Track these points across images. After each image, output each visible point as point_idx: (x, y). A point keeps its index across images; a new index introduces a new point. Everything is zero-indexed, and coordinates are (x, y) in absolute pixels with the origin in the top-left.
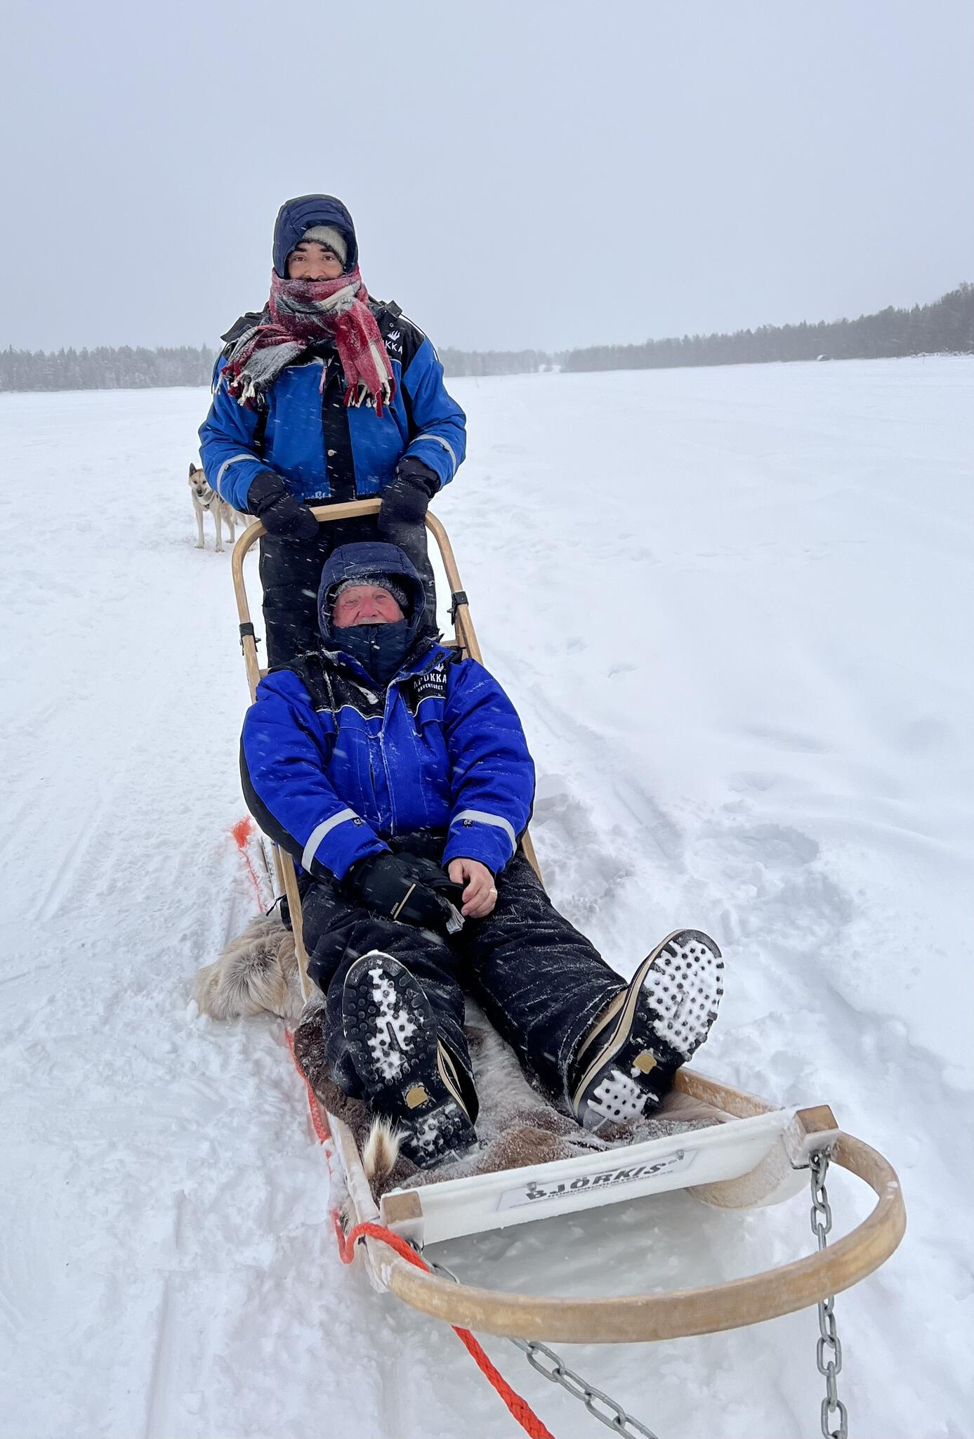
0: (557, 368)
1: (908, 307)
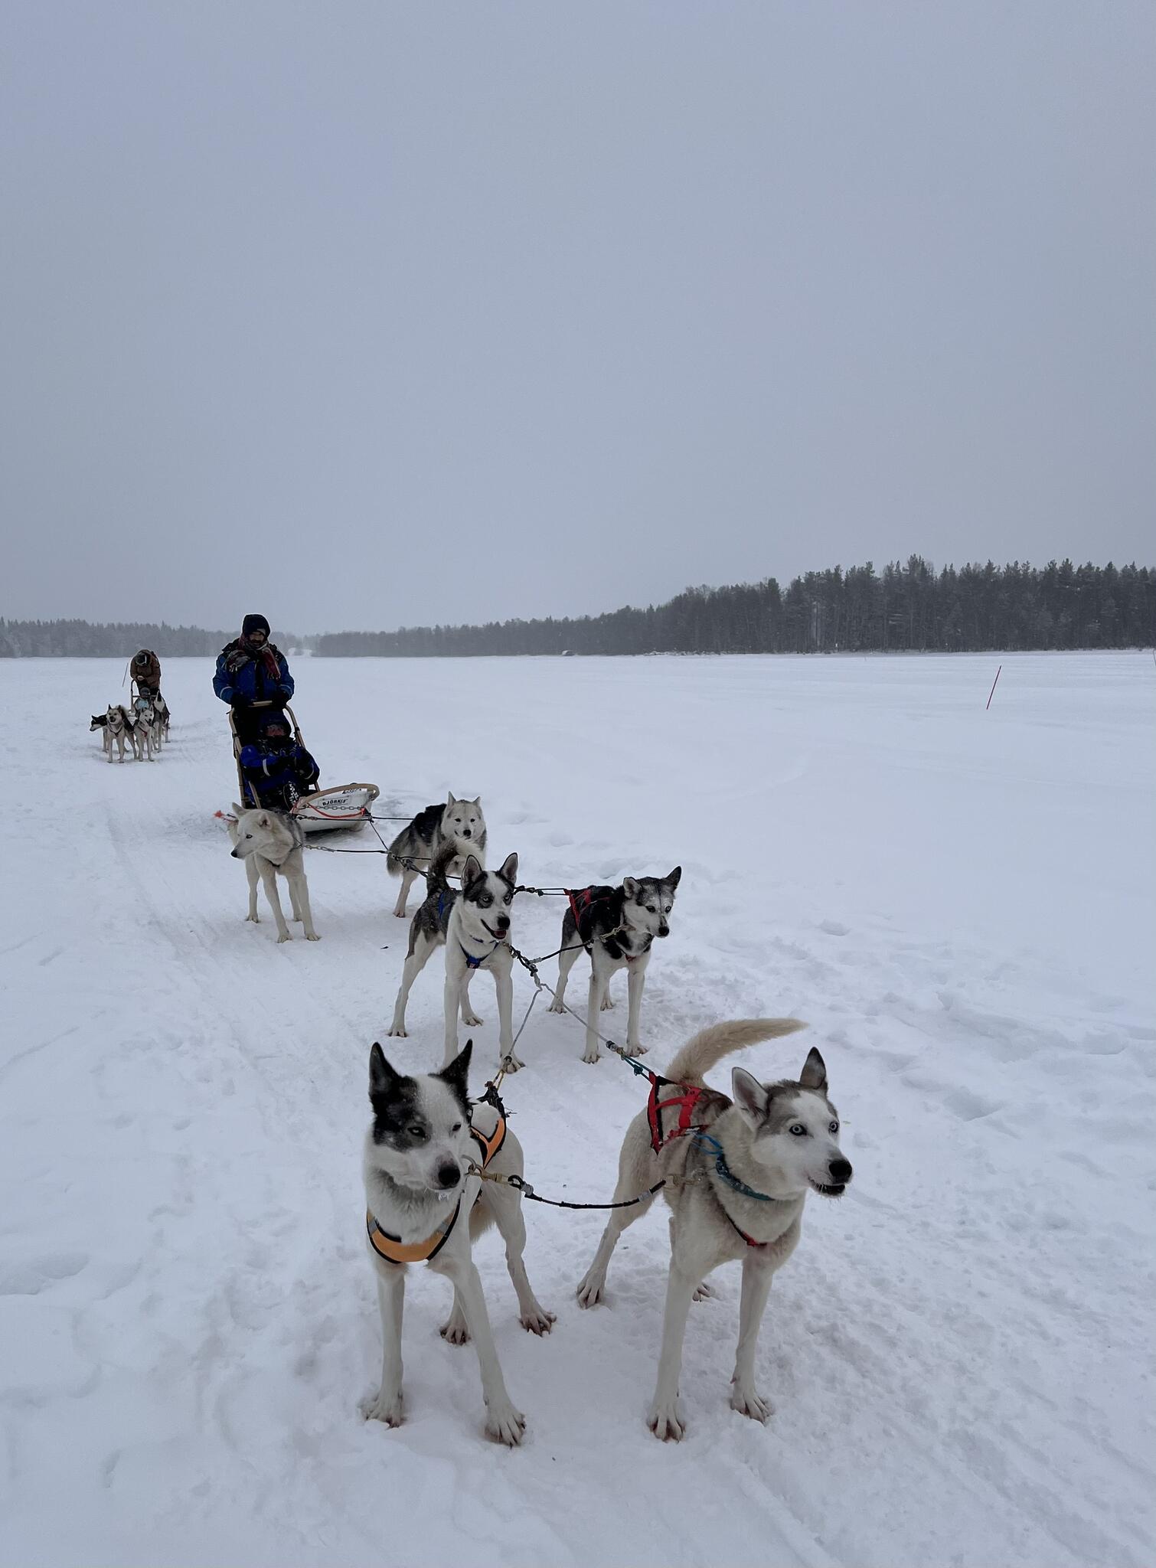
0: (307, 652)
1: (644, 607)
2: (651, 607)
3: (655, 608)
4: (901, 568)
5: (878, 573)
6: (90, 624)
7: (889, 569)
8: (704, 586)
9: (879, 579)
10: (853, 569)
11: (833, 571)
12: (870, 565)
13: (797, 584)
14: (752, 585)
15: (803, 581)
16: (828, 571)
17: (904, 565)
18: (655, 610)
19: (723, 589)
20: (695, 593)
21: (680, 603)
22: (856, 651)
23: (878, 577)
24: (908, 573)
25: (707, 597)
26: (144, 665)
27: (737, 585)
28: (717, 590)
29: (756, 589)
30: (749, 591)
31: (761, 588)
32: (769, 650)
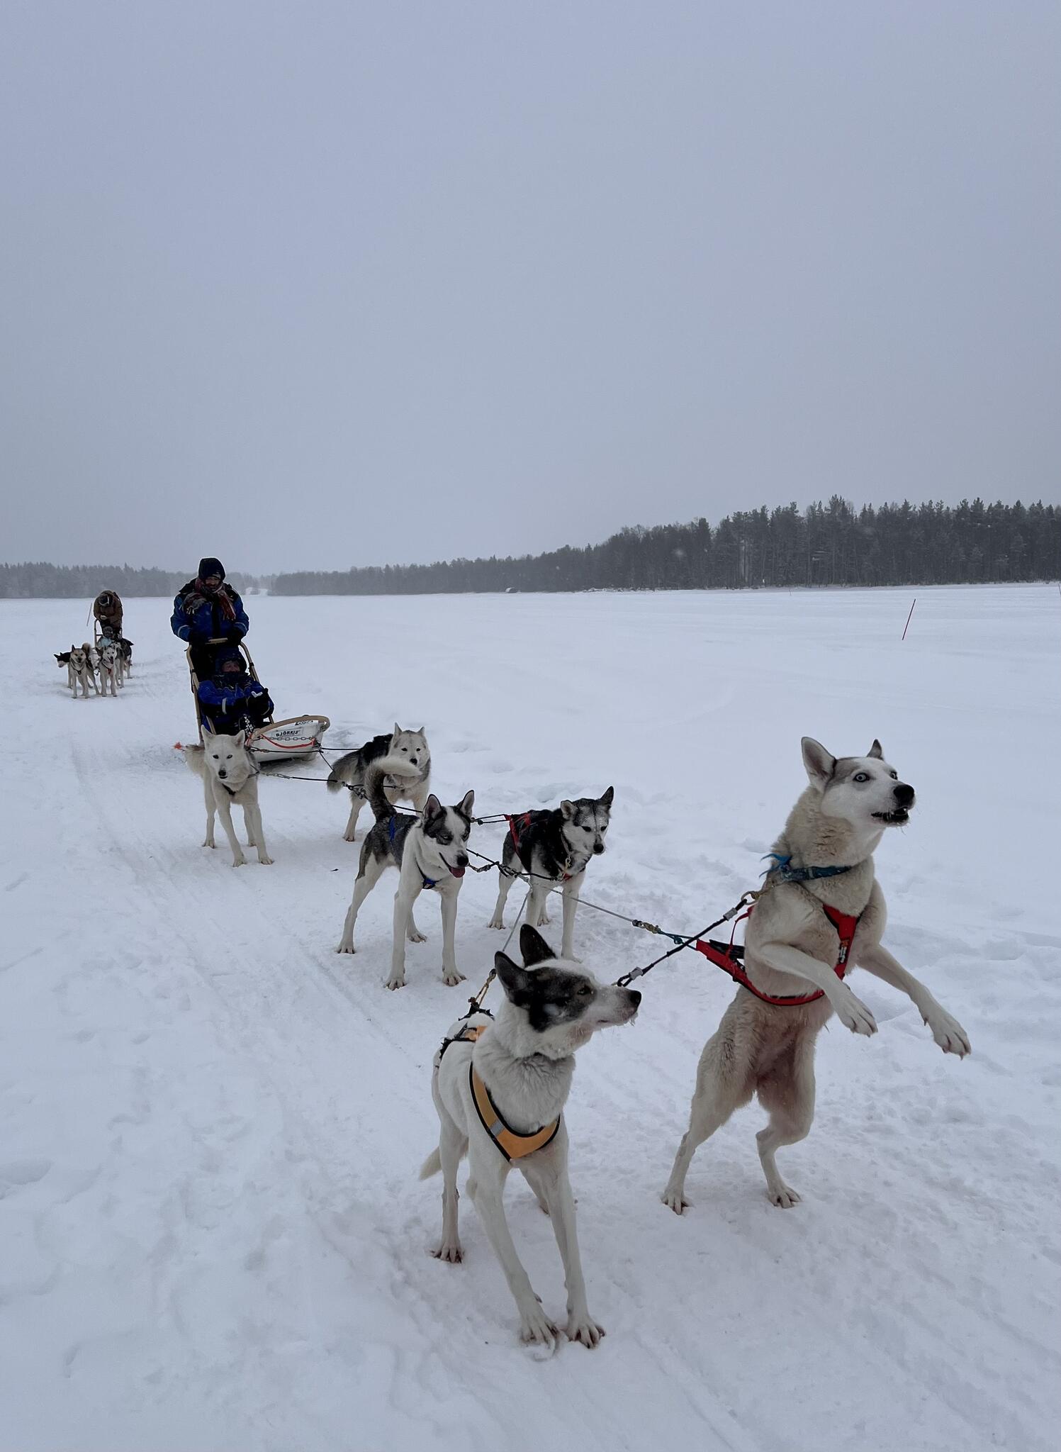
1: (583, 547)
2: (589, 546)
3: (593, 548)
4: (823, 508)
5: (802, 512)
6: (56, 567)
7: (812, 508)
8: (638, 526)
9: (803, 518)
10: (778, 509)
11: (759, 511)
12: (794, 505)
13: (725, 523)
14: (683, 524)
15: (731, 521)
16: (755, 511)
17: (826, 505)
18: (593, 549)
19: (655, 529)
20: (630, 532)
21: (616, 541)
22: (782, 586)
23: (802, 516)
24: (830, 512)
25: (642, 536)
26: (107, 606)
27: (670, 526)
28: (651, 530)
29: (687, 528)
30: (680, 531)
31: (692, 526)
32: (701, 586)
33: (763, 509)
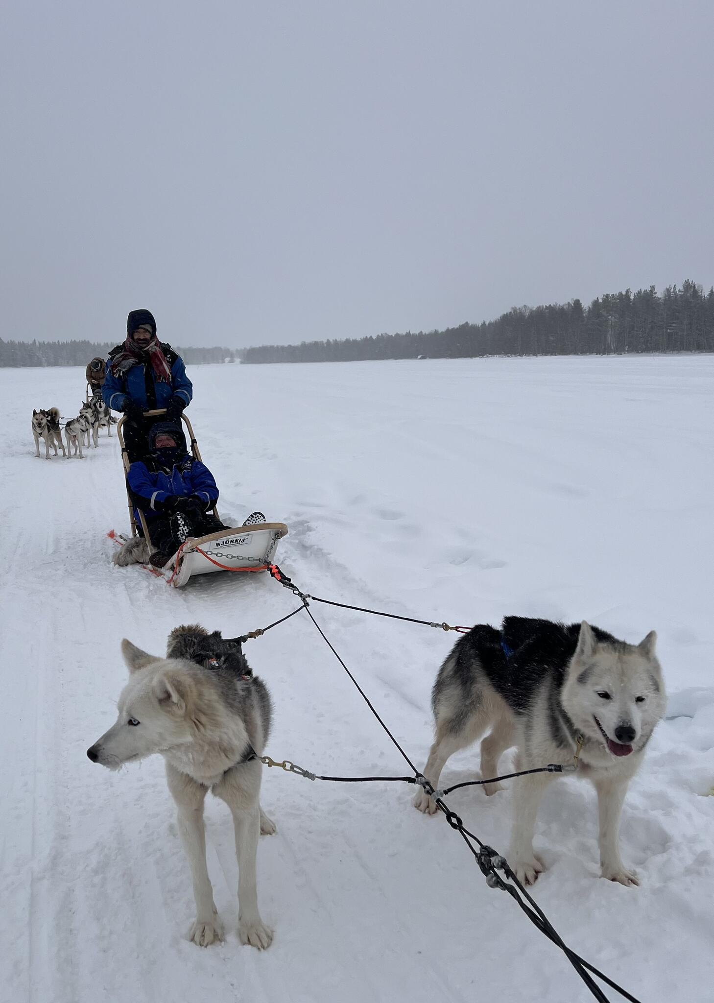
0: (238, 360)
1: (479, 323)
2: (484, 322)
3: (487, 323)
4: (677, 290)
5: (660, 294)
6: (93, 344)
7: (668, 290)
8: (525, 306)
9: (660, 298)
10: (640, 292)
11: (624, 293)
12: (653, 288)
13: (596, 303)
14: (562, 304)
15: (600, 301)
16: (621, 294)
17: (680, 287)
18: (487, 325)
19: (539, 308)
20: (518, 311)
21: (506, 319)
22: (642, 352)
23: (659, 297)
24: (683, 293)
25: (527, 314)
27: (550, 305)
28: (534, 309)
29: (565, 307)
30: (559, 309)
31: (569, 307)
32: (575, 352)
33: (627, 292)
